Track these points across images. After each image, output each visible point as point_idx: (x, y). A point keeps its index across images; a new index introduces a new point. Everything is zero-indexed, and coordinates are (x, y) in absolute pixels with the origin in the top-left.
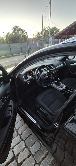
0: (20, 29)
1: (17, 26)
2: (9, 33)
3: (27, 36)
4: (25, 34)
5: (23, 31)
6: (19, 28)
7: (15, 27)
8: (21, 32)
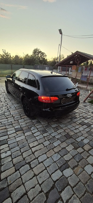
0: (40, 52)
1: (38, 49)
2: (28, 55)
3: (46, 59)
4: (45, 57)
5: (43, 54)
6: (39, 50)
7: (36, 49)
8: (41, 55)
